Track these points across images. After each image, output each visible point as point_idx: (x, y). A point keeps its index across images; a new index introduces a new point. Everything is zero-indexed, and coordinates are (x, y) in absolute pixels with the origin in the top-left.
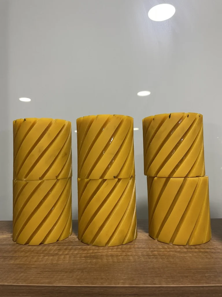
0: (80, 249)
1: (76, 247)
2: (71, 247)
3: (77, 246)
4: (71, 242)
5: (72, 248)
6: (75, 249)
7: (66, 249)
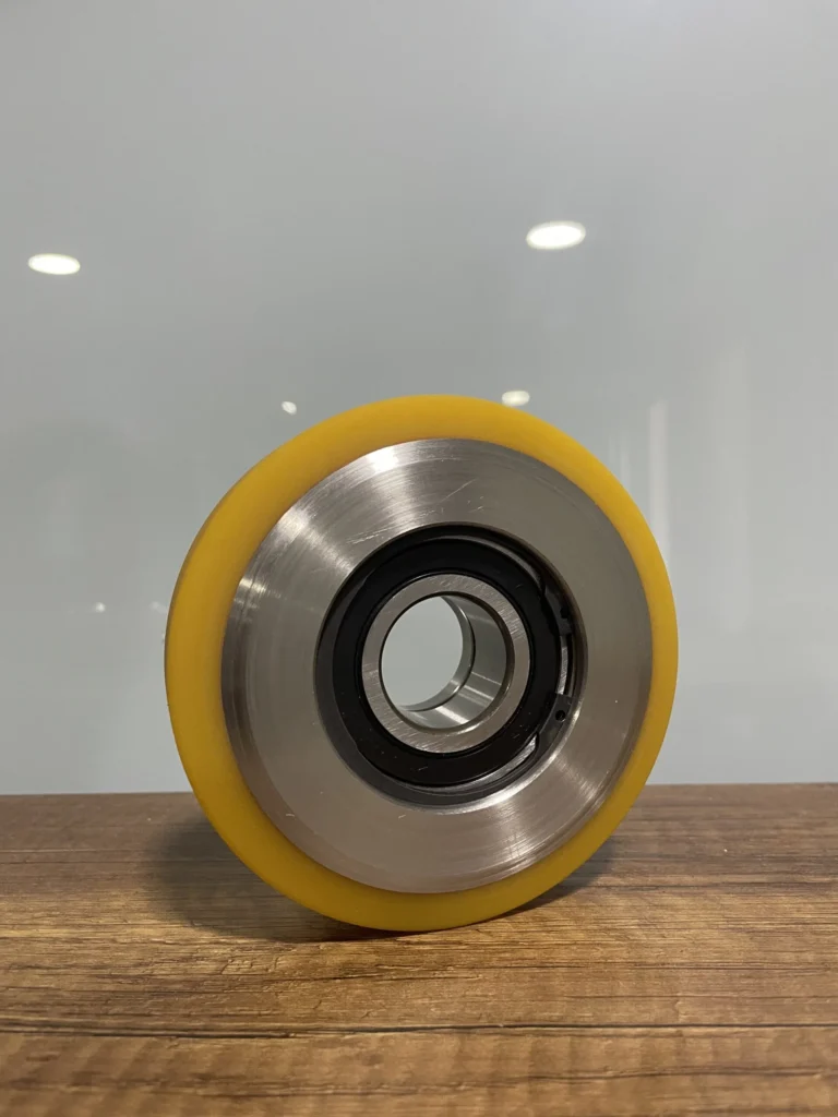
0: (205, 1079)
1: (186, 1046)
2: (136, 1046)
3: (193, 1034)
4: (154, 994)
5: (140, 1060)
6: (164, 1084)
7: (83, 1079)
